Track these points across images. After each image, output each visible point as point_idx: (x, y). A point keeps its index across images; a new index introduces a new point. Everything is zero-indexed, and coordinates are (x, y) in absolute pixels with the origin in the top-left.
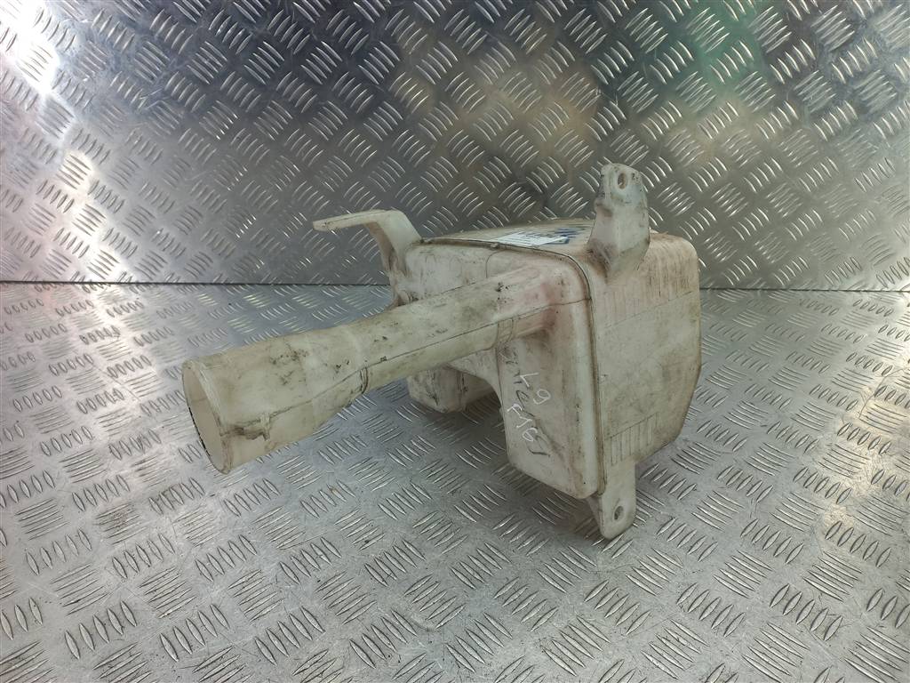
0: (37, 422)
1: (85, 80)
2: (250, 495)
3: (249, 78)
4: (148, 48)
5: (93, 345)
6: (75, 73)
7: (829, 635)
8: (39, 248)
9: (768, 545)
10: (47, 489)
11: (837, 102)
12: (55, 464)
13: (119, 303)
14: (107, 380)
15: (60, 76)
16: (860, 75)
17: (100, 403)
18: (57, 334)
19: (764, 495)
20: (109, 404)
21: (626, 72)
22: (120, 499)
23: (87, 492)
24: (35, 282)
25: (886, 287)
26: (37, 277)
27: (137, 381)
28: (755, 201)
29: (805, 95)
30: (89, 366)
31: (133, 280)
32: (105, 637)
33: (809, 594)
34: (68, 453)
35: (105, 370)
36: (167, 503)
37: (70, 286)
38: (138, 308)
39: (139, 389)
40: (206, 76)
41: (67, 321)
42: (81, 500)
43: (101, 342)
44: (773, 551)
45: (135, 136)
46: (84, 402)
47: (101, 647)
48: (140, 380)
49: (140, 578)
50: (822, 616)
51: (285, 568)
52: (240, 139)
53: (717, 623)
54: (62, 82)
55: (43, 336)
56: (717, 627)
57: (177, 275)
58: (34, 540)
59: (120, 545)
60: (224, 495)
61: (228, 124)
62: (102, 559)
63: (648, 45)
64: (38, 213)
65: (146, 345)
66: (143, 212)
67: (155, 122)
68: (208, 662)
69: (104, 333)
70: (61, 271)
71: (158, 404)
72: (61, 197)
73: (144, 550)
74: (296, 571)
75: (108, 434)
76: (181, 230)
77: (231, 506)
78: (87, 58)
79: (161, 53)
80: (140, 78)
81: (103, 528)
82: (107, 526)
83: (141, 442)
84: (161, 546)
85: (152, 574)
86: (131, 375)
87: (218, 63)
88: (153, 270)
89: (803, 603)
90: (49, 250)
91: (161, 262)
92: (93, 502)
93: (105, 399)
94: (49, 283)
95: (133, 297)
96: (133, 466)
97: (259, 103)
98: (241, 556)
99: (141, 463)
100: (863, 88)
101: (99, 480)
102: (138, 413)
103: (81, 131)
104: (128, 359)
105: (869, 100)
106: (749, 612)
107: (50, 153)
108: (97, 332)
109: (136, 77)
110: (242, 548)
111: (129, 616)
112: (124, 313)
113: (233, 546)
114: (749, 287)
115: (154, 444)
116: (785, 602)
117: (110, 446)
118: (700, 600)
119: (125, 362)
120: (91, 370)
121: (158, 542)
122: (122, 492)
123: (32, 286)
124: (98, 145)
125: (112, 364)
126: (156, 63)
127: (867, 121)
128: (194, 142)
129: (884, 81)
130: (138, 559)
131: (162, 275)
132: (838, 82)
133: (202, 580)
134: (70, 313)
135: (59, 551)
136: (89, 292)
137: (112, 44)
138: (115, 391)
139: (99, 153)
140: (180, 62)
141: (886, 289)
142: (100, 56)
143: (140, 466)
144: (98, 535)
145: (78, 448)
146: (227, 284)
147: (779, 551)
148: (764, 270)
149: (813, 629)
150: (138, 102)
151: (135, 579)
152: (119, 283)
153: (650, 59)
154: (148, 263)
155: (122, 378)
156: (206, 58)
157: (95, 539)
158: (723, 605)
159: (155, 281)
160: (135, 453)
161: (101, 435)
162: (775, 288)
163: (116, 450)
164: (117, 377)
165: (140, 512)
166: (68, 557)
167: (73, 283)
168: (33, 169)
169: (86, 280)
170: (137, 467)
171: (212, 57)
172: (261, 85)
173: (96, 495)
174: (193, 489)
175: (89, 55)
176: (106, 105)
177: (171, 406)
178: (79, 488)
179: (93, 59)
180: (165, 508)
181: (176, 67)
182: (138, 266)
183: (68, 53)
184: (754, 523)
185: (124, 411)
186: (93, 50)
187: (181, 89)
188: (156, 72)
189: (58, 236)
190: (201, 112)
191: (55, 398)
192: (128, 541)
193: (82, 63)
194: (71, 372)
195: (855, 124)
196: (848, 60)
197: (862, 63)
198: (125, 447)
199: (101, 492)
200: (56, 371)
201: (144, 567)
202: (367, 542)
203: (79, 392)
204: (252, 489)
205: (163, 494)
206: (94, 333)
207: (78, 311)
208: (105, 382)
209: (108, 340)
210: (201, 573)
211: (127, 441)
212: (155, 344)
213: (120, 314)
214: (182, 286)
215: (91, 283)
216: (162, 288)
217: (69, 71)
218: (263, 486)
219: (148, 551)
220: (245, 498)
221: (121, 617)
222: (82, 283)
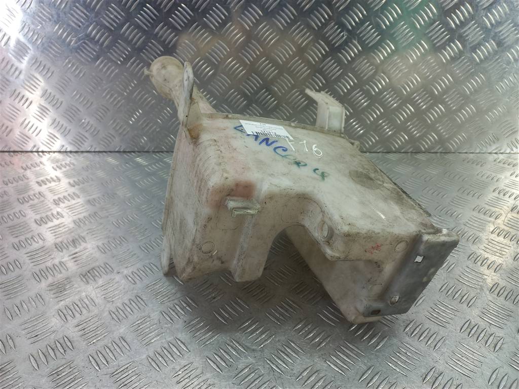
0: (10, 231)
1: (39, 27)
2: (141, 272)
3: (138, 27)
4: (77, 8)
5: (44, 187)
6: (33, 23)
7: (497, 348)
8: (11, 130)
9: (455, 297)
10: (17, 270)
11: (486, 40)
12: (22, 256)
13: (60, 163)
14: (53, 206)
15: (23, 25)
16: (499, 24)
17: (49, 220)
18: (22, 180)
19: (451, 268)
20: (55, 220)
21: (362, 22)
22: (61, 275)
23: (42, 271)
24: (9, 152)
25: (513, 150)
26: (10, 148)
27: (71, 207)
28: (437, 100)
29: (467, 36)
30: (42, 199)
31: (68, 150)
32: (54, 358)
33: (482, 324)
34: (30, 249)
35: (52, 201)
36: (91, 277)
37: (30, 154)
38: (71, 165)
39: (73, 212)
40: (112, 25)
41: (28, 173)
42: (38, 276)
43: (49, 185)
44: (459, 300)
45: (69, 62)
46: (39, 219)
47: (52, 363)
48: (73, 206)
49: (75, 321)
50: (492, 337)
51: (164, 314)
52: (132, 64)
53: (429, 342)
54: (24, 29)
55: (14, 182)
56: (429, 346)
57: (94, 146)
58: (9, 300)
59: (62, 302)
60: (126, 272)
61: (125, 54)
62: (52, 311)
63: (375, 6)
64: (10, 109)
65: (77, 187)
66: (74, 108)
67: (81, 53)
68: (119, 371)
69: (51, 180)
70: (24, 144)
71: (84, 220)
72: (24, 99)
73: (77, 305)
74: (171, 316)
75: (54, 237)
76: (97, 119)
77: (130, 279)
78: (40, 14)
79: (85, 11)
80: (72, 27)
81: (52, 292)
82: (53, 291)
83: (74, 242)
84: (87, 302)
85: (83, 319)
86: (67, 203)
87: (119, 17)
88: (80, 143)
89: (480, 331)
90: (17, 132)
91: (85, 139)
92: (45, 277)
93: (52, 217)
94: (17, 152)
95: (68, 159)
96: (69, 256)
97: (144, 42)
98: (137, 308)
99: (75, 254)
100: (501, 31)
101: (49, 264)
102: (72, 225)
103: (36, 59)
104: (66, 194)
105: (505, 38)
106: (448, 336)
107: (17, 73)
108: (47, 179)
109: (69, 25)
110: (137, 303)
111: (69, 344)
112: (63, 168)
113: (132, 302)
114: (432, 151)
115: (83, 244)
116: (469, 330)
117: (56, 245)
118: (418, 329)
119: (64, 196)
120: (43, 201)
121: (86, 300)
122: (63, 271)
123: (7, 154)
124: (47, 67)
125: (56, 197)
126: (82, 17)
127: (503, 51)
128: (105, 66)
129: (513, 27)
130: (74, 311)
131: (86, 146)
132: (486, 28)
133: (113, 322)
134: (30, 168)
135: (25, 306)
136: (42, 157)
137: (55, 5)
138: (58, 213)
139: (47, 72)
140: (96, 16)
141: (512, 152)
142: (48, 13)
143: (74, 256)
144: (49, 297)
145: (35, 246)
146: (124, 152)
147: (463, 301)
148: (441, 141)
149: (487, 346)
150: (71, 41)
151: (72, 322)
152: (60, 152)
153: (376, 14)
154: (77, 139)
155: (62, 205)
156: (112, 14)
157: (47, 298)
158: (432, 332)
159: (82, 150)
160: (71, 248)
161: (50, 239)
162: (448, 151)
163: (59, 247)
164: (59, 205)
165: (74, 283)
166: (30, 310)
167: (32, 152)
168: (7, 82)
169: (40, 150)
170: (72, 257)
171: (115, 13)
172: (145, 30)
173: (47, 273)
174: (107, 269)
175: (41, 12)
176: (52, 43)
177: (92, 221)
178: (37, 269)
179: (44, 14)
180: (89, 281)
181: (94, 20)
182: (71, 142)
183: (28, 11)
184: (446, 285)
185: (63, 224)
186: (44, 9)
187: (97, 33)
188: (81, 22)
189: (22, 123)
190: (109, 47)
191: (21, 217)
192: (67, 300)
193: (37, 17)
194: (31, 202)
195: (496, 53)
196: (493, 14)
197: (500, 16)
198: (64, 245)
199: (50, 271)
200: (23, 201)
201: (77, 315)
202: (214, 298)
203: (36, 213)
204: (143, 269)
205: (88, 272)
206: (45, 180)
207: (35, 167)
208: (52, 208)
209: (53, 184)
210: (113, 318)
211: (65, 241)
212: (81, 185)
213: (60, 169)
214: (97, 153)
215: (43, 152)
216: (85, 154)
217: (29, 22)
218: (149, 267)
219: (80, 305)
220: (139, 274)
221: (64, 345)
222: (38, 152)
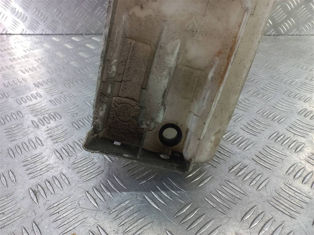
9: (269, 117)
19: (269, 99)
44: (272, 119)
53: (241, 146)
57: (45, 31)
106: (258, 141)
136: (9, 38)
146: (66, 34)
158: (245, 139)
159: (37, 33)
215: (10, 34)
222: (6, 34)
